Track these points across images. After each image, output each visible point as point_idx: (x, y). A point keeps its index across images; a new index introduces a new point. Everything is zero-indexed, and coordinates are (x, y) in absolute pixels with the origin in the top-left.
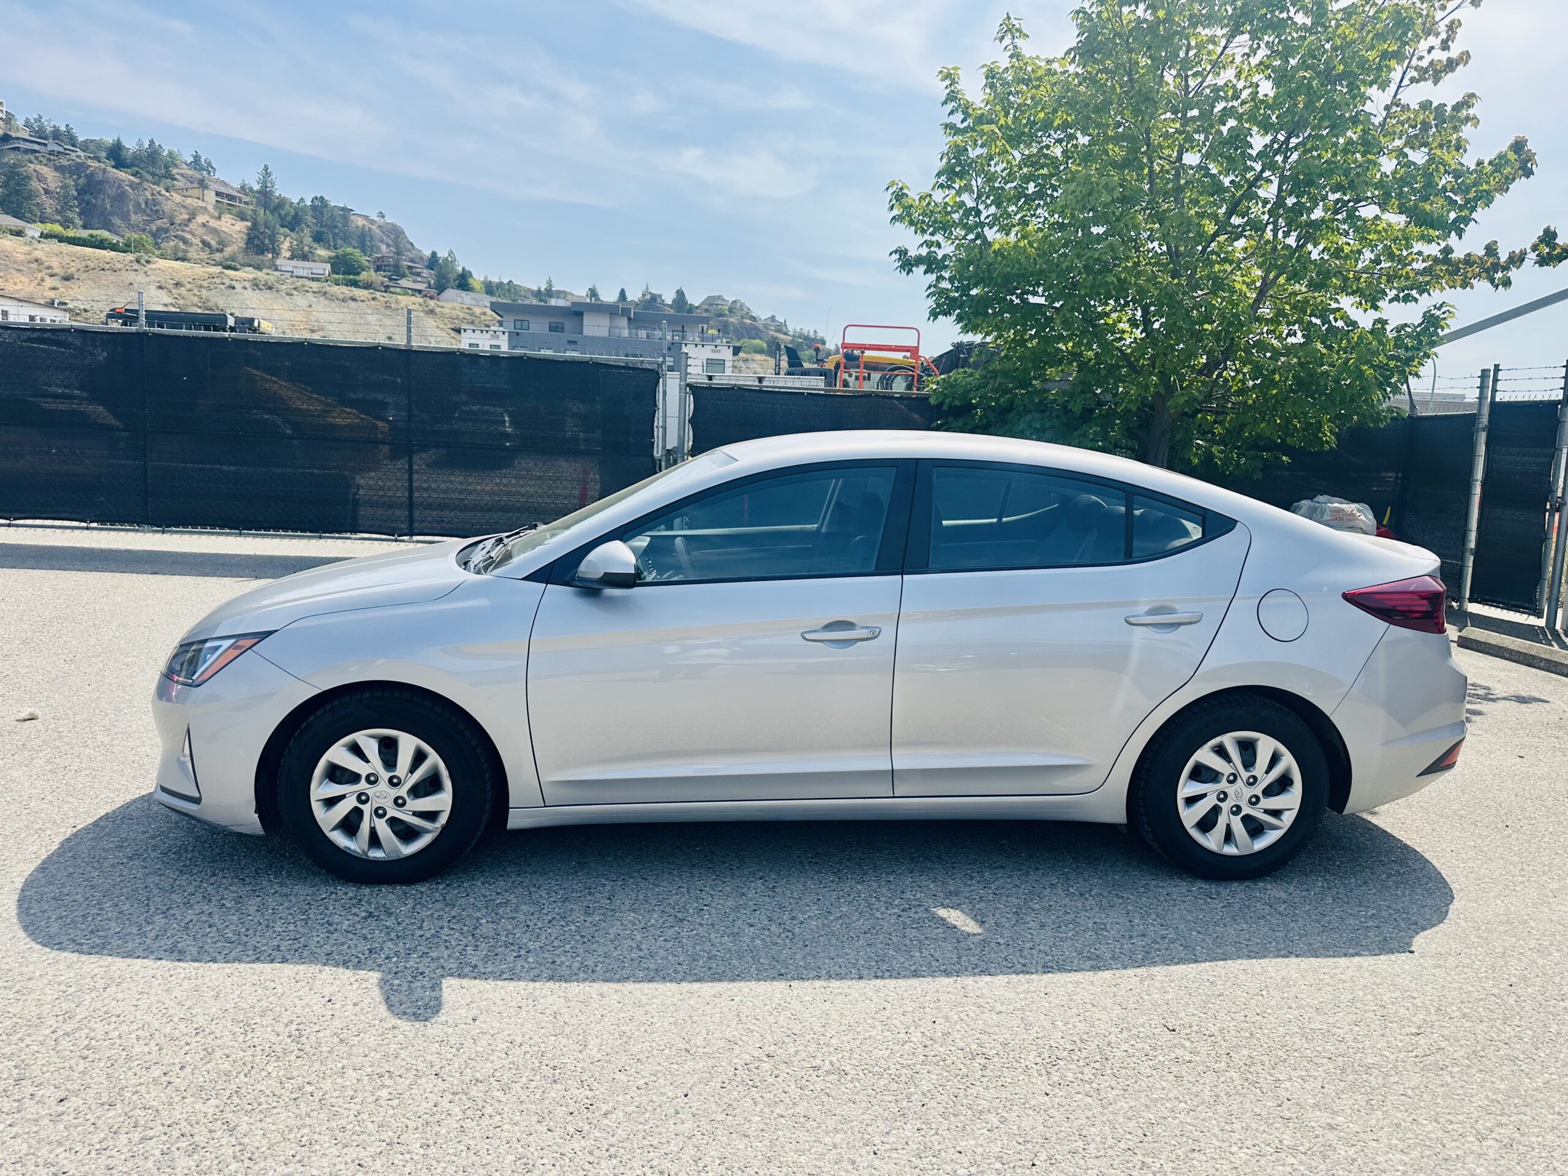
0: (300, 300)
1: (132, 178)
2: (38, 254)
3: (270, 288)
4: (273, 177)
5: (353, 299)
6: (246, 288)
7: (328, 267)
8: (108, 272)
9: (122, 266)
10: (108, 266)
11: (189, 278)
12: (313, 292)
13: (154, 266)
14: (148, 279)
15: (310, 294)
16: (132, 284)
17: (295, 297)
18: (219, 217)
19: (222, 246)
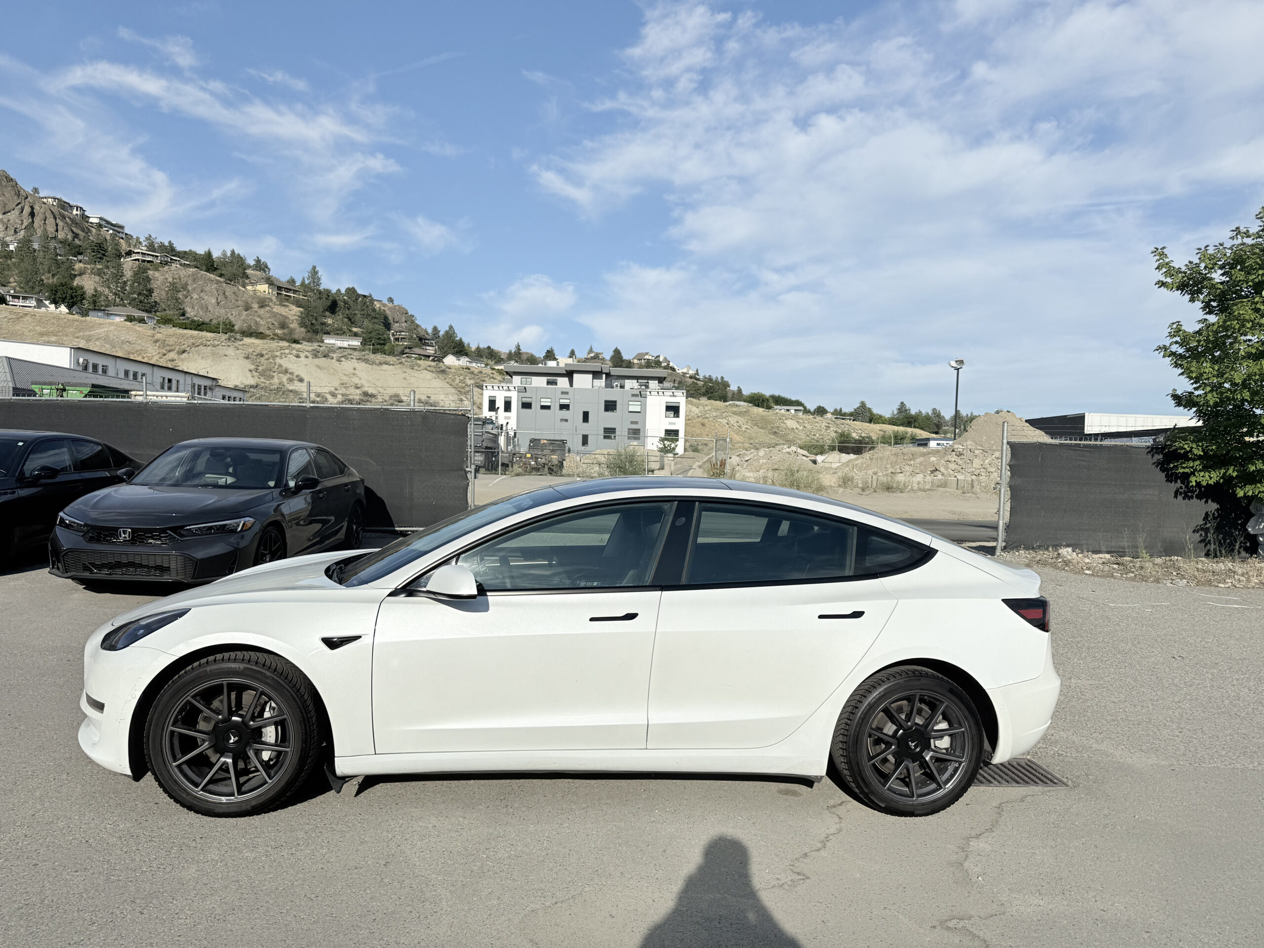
0: (348, 365)
1: (218, 278)
2: (158, 336)
3: (325, 356)
4: (319, 275)
5: (385, 363)
6: (307, 357)
7: (361, 339)
8: (209, 348)
9: (219, 342)
10: (209, 343)
11: (266, 350)
12: (357, 359)
13: (241, 343)
14: (237, 351)
15: (354, 360)
16: (226, 356)
17: (343, 363)
18: (280, 305)
19: (283, 326)
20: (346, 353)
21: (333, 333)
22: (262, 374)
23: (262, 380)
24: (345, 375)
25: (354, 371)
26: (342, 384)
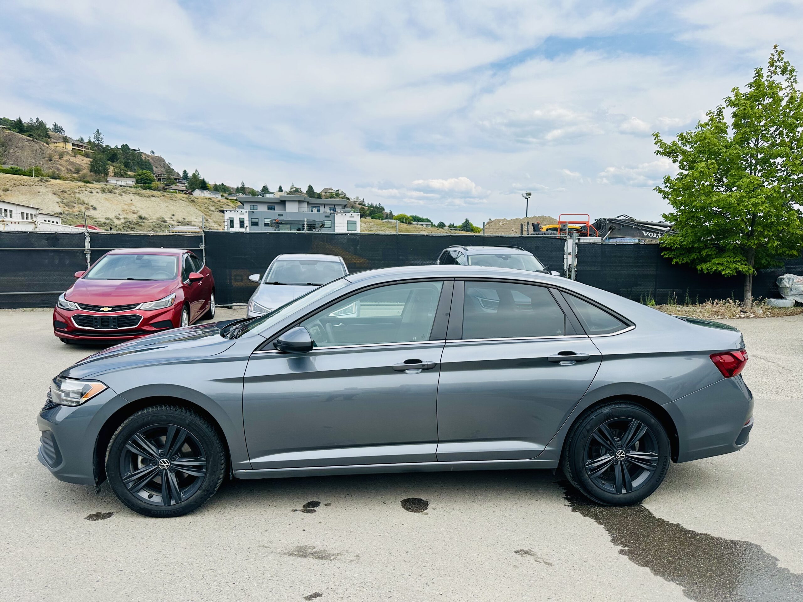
0: (127, 198)
1: (28, 138)
3: (110, 192)
4: (102, 135)
5: (153, 196)
6: (98, 193)
7: (134, 180)
8: (26, 187)
9: (33, 183)
10: (26, 184)
11: (68, 188)
12: (133, 193)
13: (50, 183)
14: (47, 190)
15: (131, 194)
16: (39, 192)
17: (123, 196)
18: (75, 156)
19: (77, 171)
20: (124, 190)
21: (114, 176)
22: (67, 205)
23: (67, 208)
24: (126, 204)
25: (131, 202)
26: (123, 211)
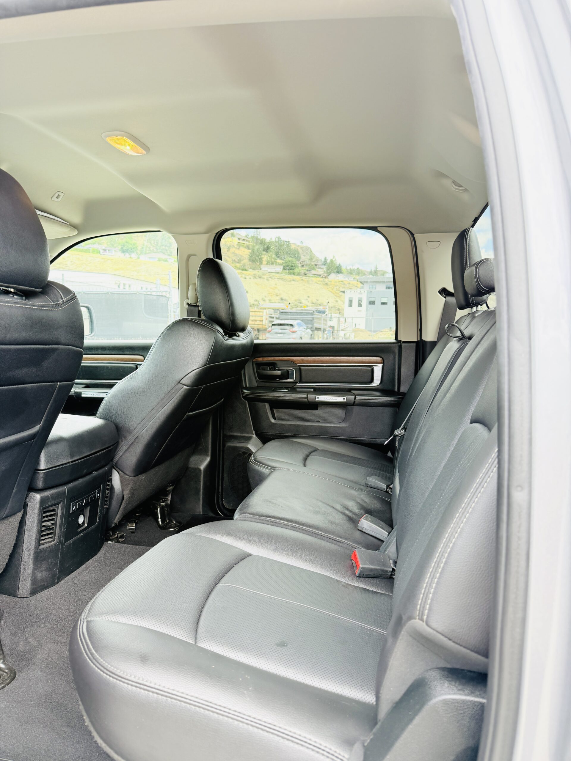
0: (273, 282)
3: (260, 278)
5: (294, 280)
6: (250, 278)
7: (282, 267)
15: (276, 279)
17: (270, 281)
18: (239, 249)
19: (240, 261)
20: (271, 275)
21: (267, 264)
24: (271, 288)
25: (275, 286)
26: (269, 294)
